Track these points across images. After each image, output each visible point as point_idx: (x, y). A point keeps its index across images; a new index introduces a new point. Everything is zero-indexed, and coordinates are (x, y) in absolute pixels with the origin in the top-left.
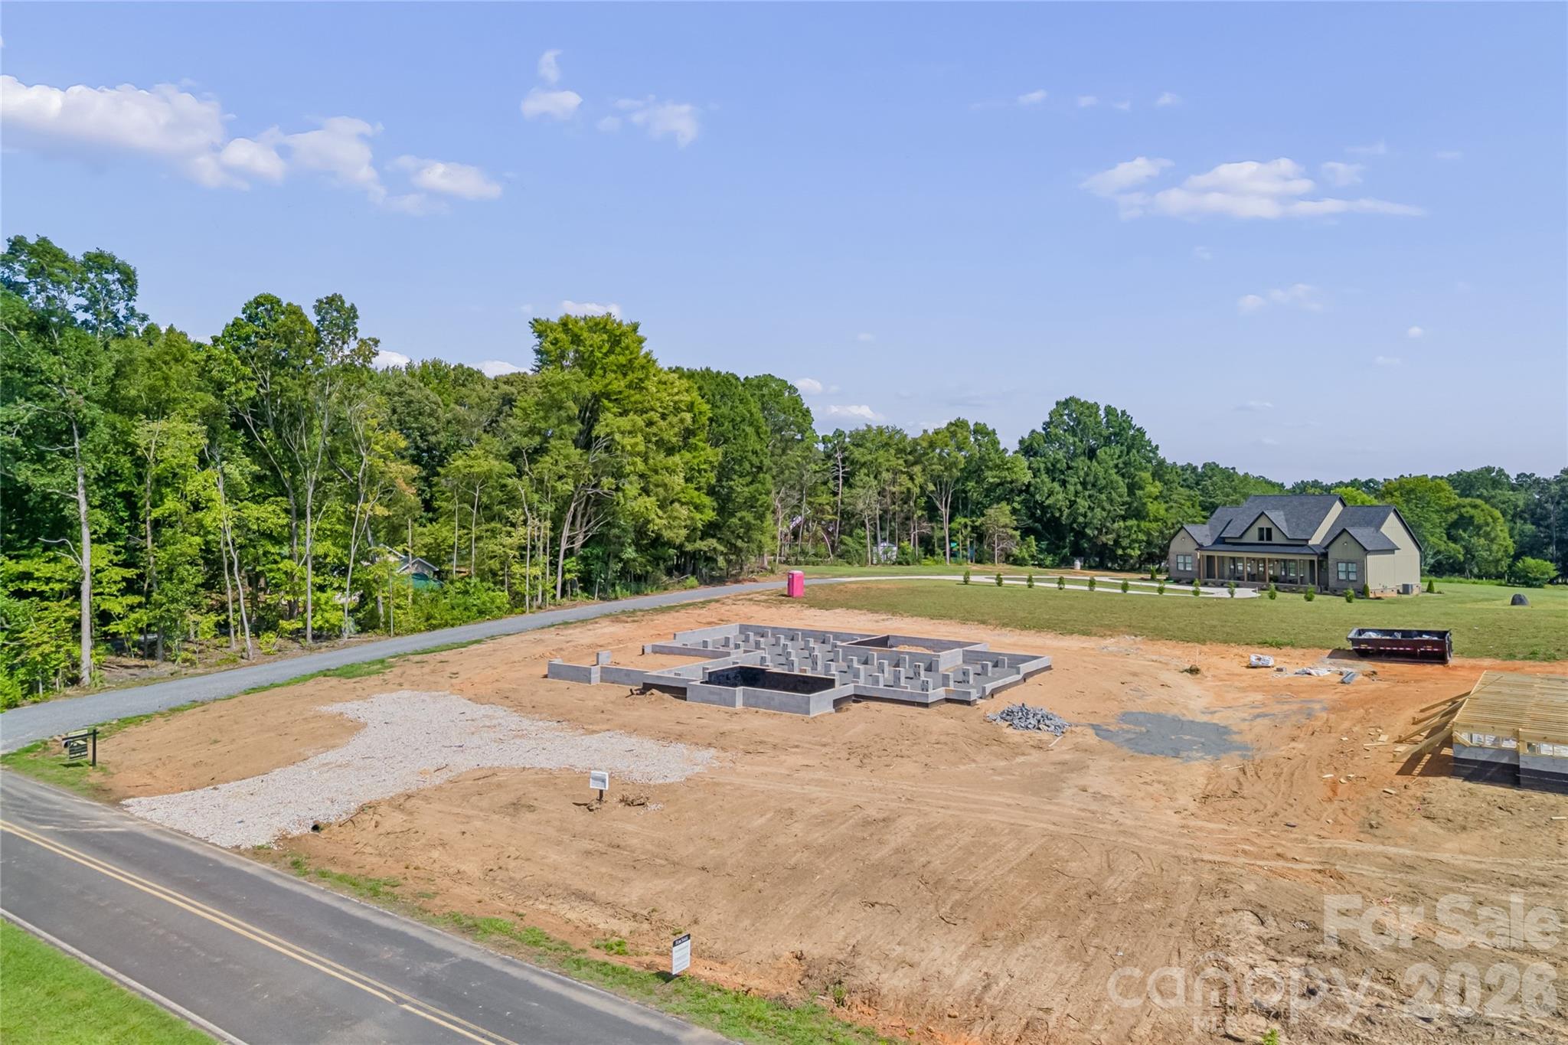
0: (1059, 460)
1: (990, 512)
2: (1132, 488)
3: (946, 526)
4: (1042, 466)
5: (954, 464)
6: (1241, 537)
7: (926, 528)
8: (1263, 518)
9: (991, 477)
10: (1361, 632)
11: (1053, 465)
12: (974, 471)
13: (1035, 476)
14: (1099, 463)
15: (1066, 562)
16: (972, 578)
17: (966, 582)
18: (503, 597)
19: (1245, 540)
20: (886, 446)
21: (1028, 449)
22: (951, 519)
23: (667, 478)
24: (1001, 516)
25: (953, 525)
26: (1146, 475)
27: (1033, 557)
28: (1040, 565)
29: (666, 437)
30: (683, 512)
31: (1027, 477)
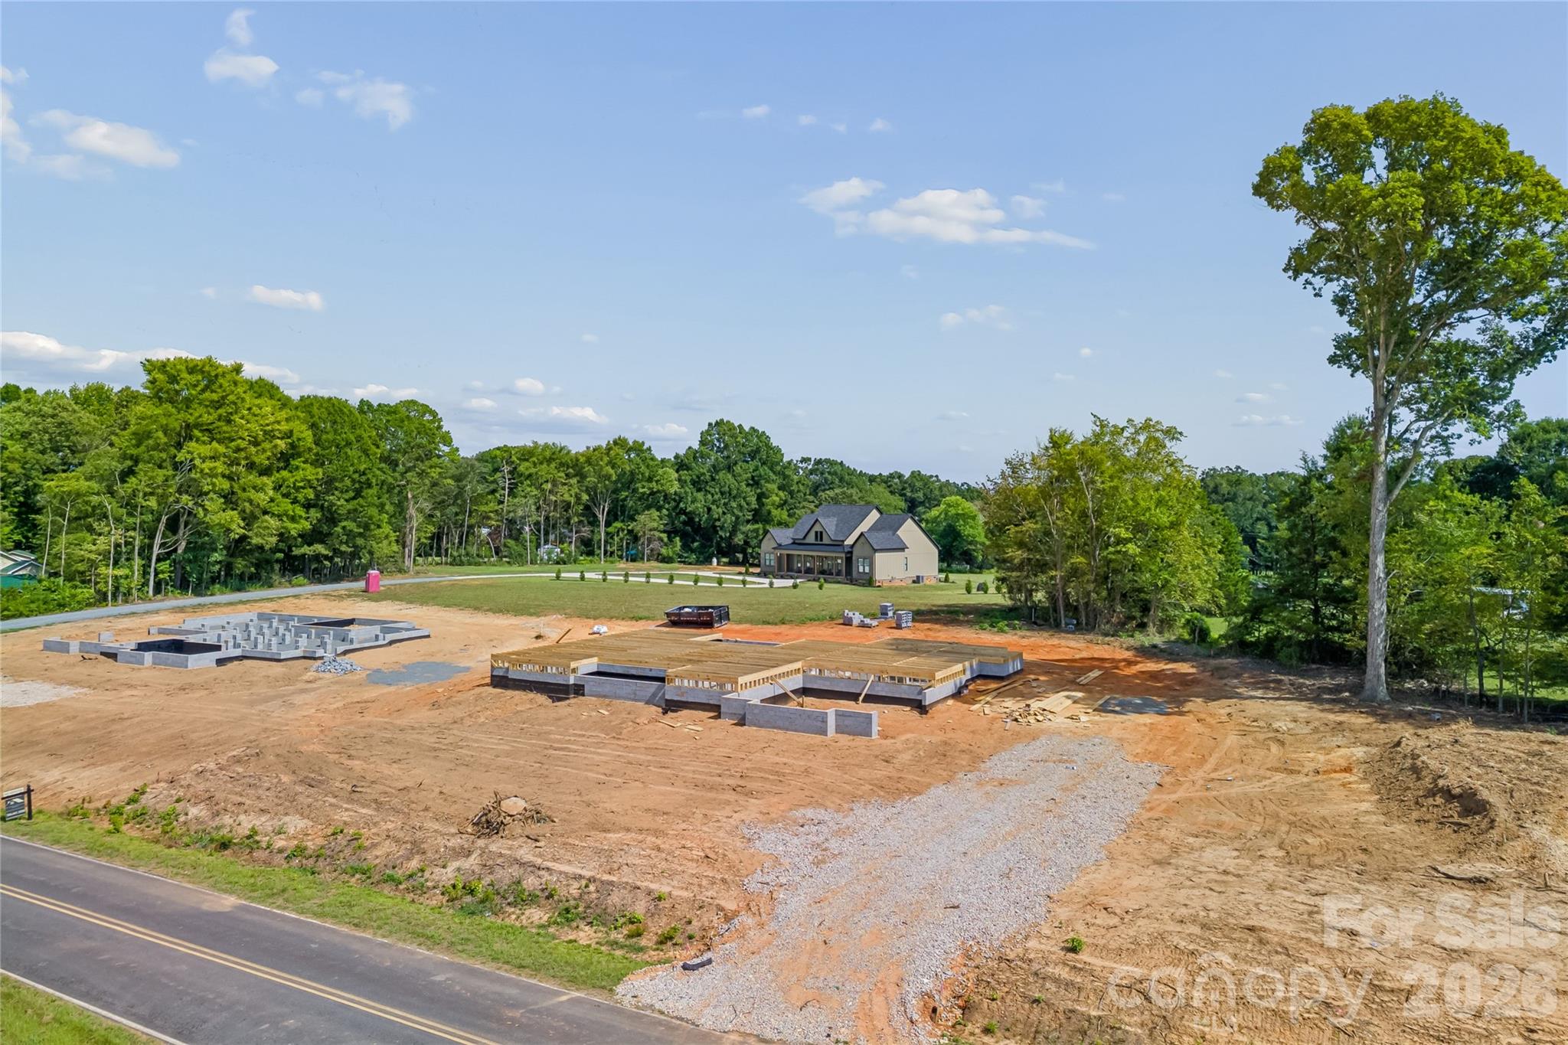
0: (704, 474)
1: (641, 518)
2: (760, 497)
3: (602, 529)
4: (688, 479)
5: (608, 477)
6: (804, 538)
7: (586, 531)
8: (817, 525)
9: (643, 489)
10: (680, 609)
11: (698, 477)
12: (628, 481)
13: (682, 487)
14: (734, 476)
15: (707, 561)
16: (563, 575)
17: (558, 577)
18: (88, 592)
19: (807, 541)
20: (550, 461)
21: (681, 465)
22: (608, 524)
23: (252, 494)
24: (650, 521)
25: (610, 529)
26: (773, 487)
27: (680, 556)
28: (684, 562)
29: (257, 460)
30: (273, 523)
31: (675, 487)
